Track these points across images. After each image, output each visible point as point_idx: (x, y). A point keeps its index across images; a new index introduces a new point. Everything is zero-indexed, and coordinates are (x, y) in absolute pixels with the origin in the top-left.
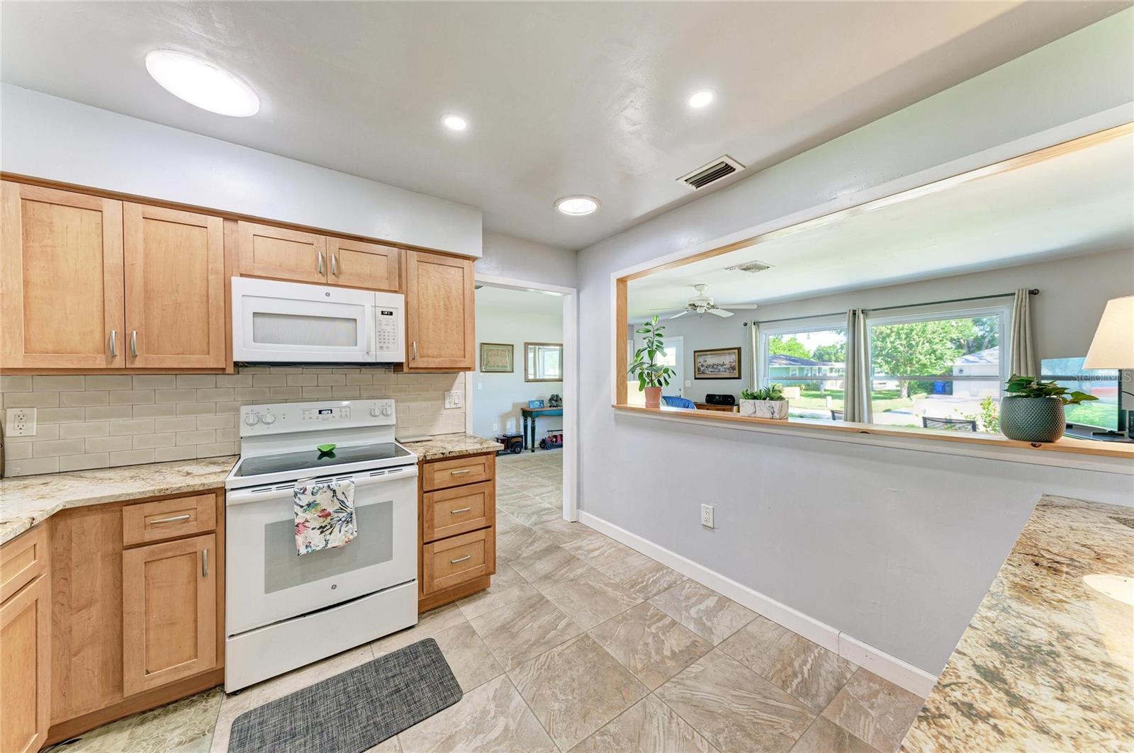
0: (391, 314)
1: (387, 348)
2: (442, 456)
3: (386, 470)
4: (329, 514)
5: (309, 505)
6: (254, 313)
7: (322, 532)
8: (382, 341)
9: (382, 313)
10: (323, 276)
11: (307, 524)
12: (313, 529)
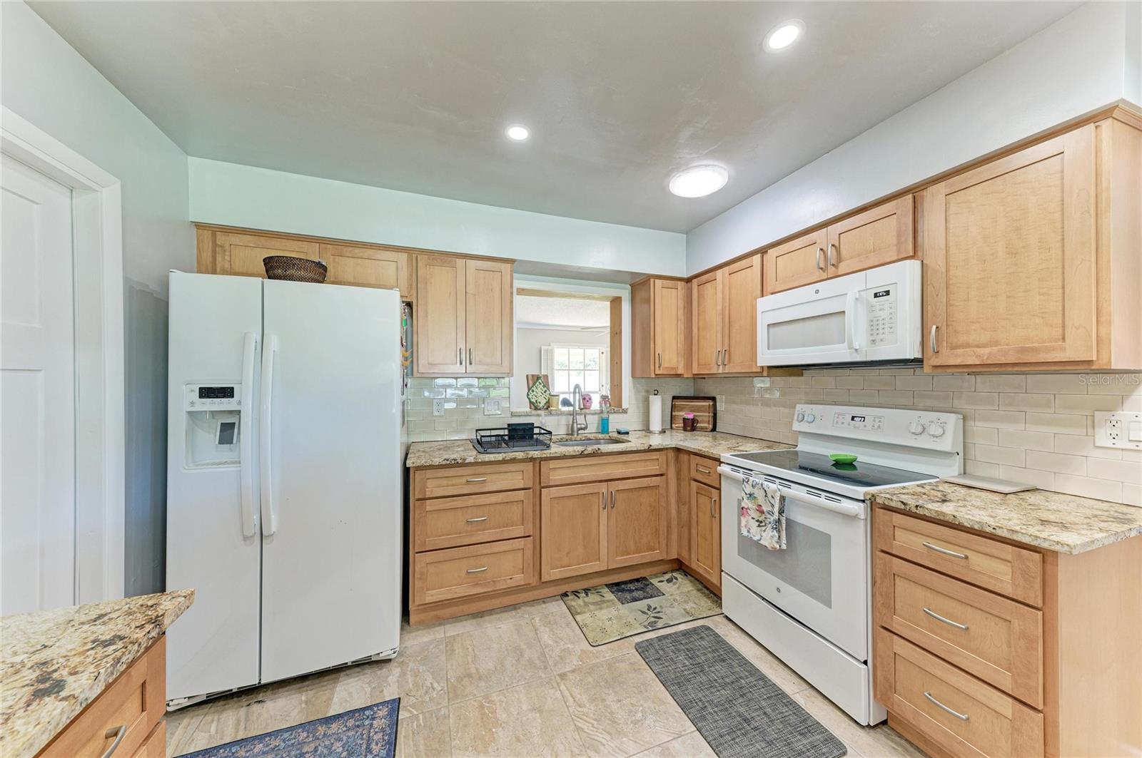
0: (887, 293)
1: (882, 340)
2: (903, 507)
3: (823, 494)
4: (762, 512)
5: (750, 495)
6: (769, 325)
7: (759, 526)
8: (875, 332)
9: (876, 295)
10: (824, 271)
11: (748, 511)
12: (753, 518)
